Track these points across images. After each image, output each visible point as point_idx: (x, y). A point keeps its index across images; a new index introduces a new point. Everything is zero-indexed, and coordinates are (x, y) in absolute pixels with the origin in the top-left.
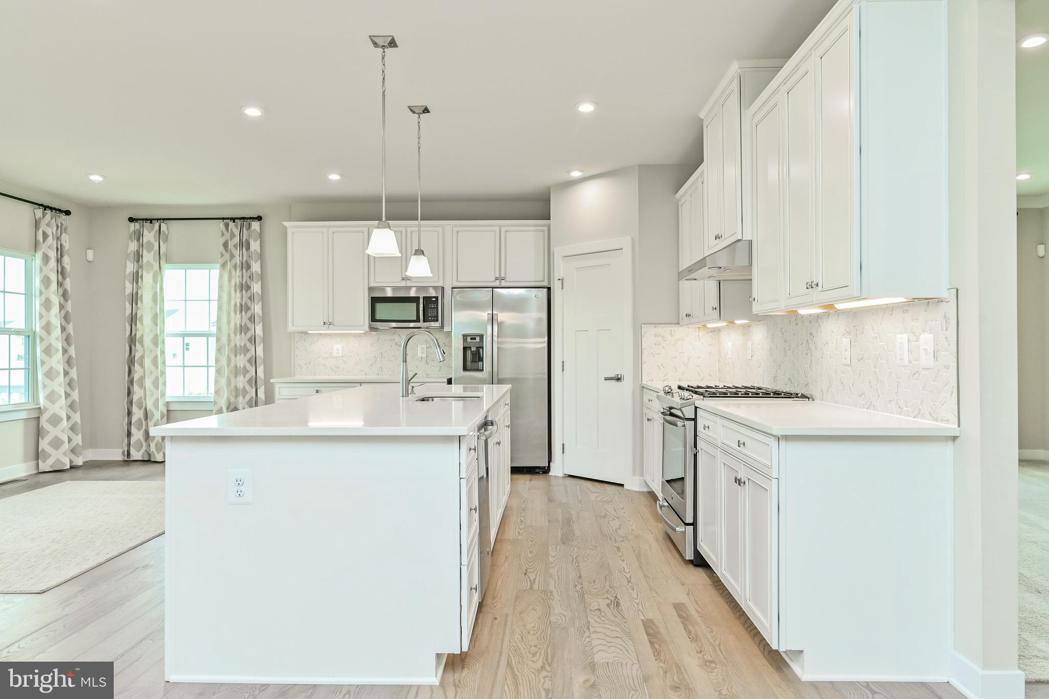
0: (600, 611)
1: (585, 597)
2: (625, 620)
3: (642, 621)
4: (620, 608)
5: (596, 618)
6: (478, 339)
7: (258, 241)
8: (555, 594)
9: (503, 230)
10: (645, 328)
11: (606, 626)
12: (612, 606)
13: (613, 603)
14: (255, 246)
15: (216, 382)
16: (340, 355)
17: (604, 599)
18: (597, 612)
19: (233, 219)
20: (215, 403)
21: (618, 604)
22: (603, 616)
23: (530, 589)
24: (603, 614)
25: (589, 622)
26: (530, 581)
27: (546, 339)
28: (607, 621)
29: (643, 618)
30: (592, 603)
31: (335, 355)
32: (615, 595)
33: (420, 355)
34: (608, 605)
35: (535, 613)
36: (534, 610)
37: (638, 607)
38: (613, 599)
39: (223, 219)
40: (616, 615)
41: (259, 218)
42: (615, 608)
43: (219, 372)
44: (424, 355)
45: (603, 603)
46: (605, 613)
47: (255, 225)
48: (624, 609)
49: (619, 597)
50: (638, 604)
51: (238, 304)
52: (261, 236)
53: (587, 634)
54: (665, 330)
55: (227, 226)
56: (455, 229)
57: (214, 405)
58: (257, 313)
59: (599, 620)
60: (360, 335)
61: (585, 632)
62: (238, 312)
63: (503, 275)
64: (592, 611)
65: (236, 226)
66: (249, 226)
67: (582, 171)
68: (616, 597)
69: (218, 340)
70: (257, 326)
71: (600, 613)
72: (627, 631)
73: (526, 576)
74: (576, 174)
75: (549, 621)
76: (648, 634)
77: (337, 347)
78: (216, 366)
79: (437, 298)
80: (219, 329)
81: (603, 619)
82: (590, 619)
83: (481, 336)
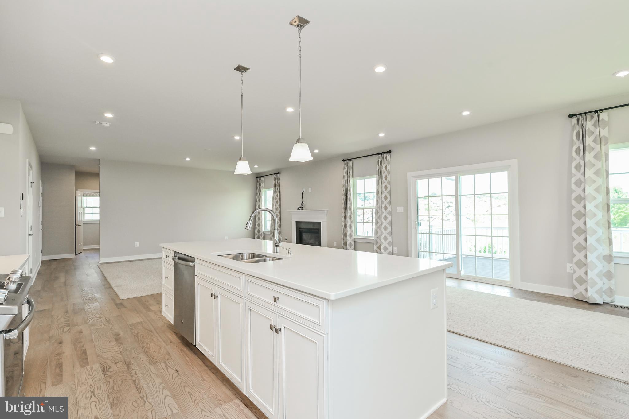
0: (115, 362)
1: (126, 368)
2: (100, 362)
3: (88, 365)
4: (102, 368)
5: (117, 358)
8: (148, 364)
11: (111, 356)
12: (108, 367)
13: (107, 370)
17: (114, 370)
18: (117, 361)
21: (103, 371)
22: (113, 360)
23: (166, 362)
24: (113, 361)
25: (121, 355)
26: (169, 367)
28: (111, 358)
29: (88, 367)
30: (122, 365)
32: (106, 376)
34: (110, 367)
35: (153, 350)
36: (155, 352)
37: (89, 373)
38: (107, 373)
40: (105, 363)
42: (106, 367)
45: (114, 368)
46: (112, 362)
48: (100, 368)
49: (103, 376)
50: (89, 375)
53: (121, 350)
59: (115, 357)
61: (123, 350)
64: (120, 361)
68: (105, 375)
71: (115, 361)
72: (99, 357)
73: (175, 369)
75: (143, 349)
76: (87, 359)
81: (113, 359)
82: (121, 356)
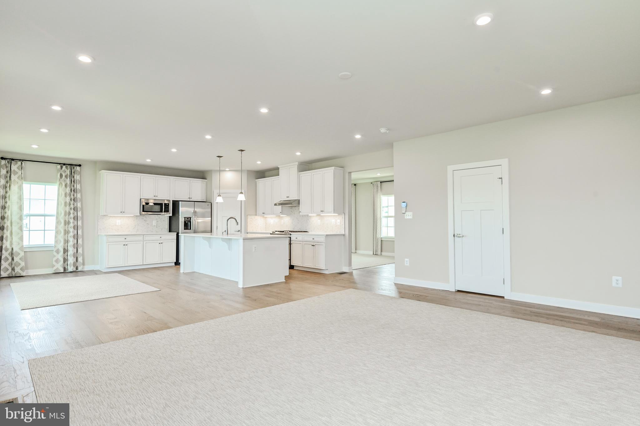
6: (189, 219)
7: (79, 175)
9: (191, 181)
10: (248, 216)
14: (77, 177)
15: (56, 237)
16: (120, 225)
19: (64, 164)
20: (55, 246)
27: (210, 219)
31: (117, 224)
33: (154, 224)
39: (60, 164)
41: (80, 165)
43: (57, 232)
44: (156, 225)
47: (78, 168)
51: (68, 202)
52: (80, 173)
54: (253, 217)
55: (62, 167)
56: (174, 180)
57: (55, 248)
58: (79, 207)
60: (129, 217)
62: (68, 206)
63: (191, 197)
65: (67, 167)
66: (74, 168)
67: (229, 169)
69: (57, 218)
70: (79, 212)
74: (227, 169)
77: (118, 222)
78: (56, 230)
79: (169, 204)
80: (57, 213)
83: (190, 218)
